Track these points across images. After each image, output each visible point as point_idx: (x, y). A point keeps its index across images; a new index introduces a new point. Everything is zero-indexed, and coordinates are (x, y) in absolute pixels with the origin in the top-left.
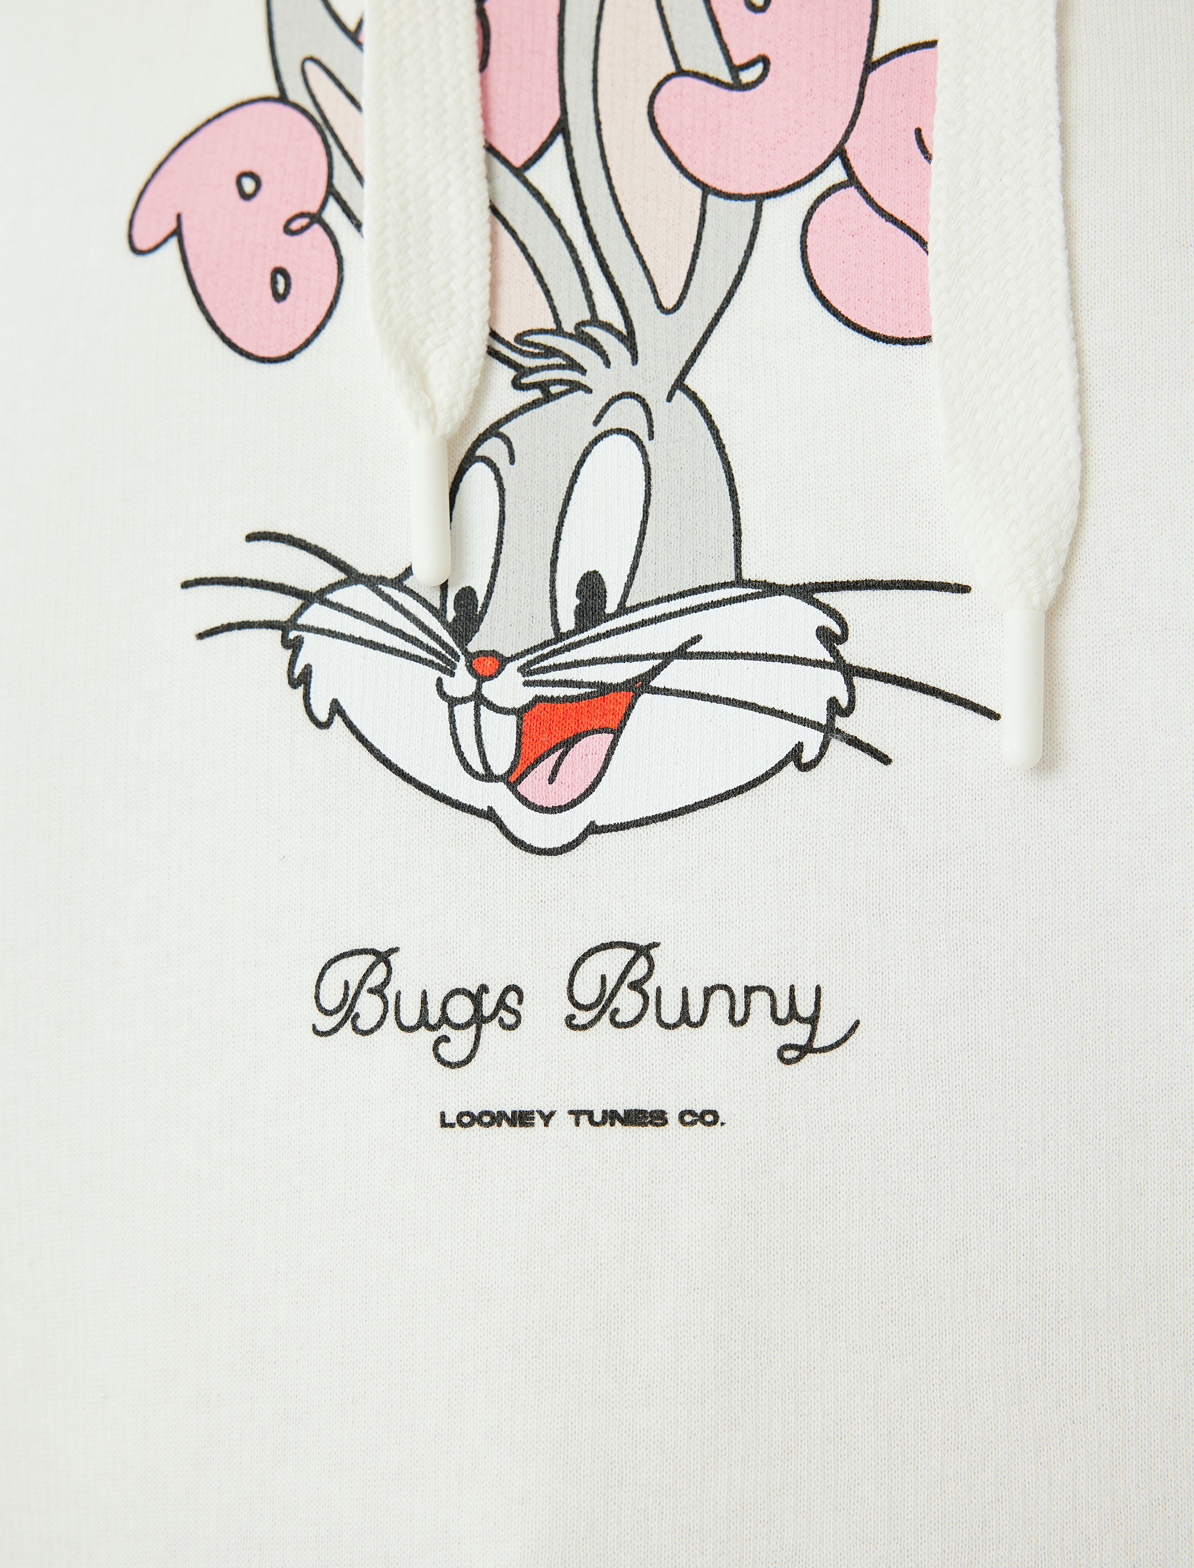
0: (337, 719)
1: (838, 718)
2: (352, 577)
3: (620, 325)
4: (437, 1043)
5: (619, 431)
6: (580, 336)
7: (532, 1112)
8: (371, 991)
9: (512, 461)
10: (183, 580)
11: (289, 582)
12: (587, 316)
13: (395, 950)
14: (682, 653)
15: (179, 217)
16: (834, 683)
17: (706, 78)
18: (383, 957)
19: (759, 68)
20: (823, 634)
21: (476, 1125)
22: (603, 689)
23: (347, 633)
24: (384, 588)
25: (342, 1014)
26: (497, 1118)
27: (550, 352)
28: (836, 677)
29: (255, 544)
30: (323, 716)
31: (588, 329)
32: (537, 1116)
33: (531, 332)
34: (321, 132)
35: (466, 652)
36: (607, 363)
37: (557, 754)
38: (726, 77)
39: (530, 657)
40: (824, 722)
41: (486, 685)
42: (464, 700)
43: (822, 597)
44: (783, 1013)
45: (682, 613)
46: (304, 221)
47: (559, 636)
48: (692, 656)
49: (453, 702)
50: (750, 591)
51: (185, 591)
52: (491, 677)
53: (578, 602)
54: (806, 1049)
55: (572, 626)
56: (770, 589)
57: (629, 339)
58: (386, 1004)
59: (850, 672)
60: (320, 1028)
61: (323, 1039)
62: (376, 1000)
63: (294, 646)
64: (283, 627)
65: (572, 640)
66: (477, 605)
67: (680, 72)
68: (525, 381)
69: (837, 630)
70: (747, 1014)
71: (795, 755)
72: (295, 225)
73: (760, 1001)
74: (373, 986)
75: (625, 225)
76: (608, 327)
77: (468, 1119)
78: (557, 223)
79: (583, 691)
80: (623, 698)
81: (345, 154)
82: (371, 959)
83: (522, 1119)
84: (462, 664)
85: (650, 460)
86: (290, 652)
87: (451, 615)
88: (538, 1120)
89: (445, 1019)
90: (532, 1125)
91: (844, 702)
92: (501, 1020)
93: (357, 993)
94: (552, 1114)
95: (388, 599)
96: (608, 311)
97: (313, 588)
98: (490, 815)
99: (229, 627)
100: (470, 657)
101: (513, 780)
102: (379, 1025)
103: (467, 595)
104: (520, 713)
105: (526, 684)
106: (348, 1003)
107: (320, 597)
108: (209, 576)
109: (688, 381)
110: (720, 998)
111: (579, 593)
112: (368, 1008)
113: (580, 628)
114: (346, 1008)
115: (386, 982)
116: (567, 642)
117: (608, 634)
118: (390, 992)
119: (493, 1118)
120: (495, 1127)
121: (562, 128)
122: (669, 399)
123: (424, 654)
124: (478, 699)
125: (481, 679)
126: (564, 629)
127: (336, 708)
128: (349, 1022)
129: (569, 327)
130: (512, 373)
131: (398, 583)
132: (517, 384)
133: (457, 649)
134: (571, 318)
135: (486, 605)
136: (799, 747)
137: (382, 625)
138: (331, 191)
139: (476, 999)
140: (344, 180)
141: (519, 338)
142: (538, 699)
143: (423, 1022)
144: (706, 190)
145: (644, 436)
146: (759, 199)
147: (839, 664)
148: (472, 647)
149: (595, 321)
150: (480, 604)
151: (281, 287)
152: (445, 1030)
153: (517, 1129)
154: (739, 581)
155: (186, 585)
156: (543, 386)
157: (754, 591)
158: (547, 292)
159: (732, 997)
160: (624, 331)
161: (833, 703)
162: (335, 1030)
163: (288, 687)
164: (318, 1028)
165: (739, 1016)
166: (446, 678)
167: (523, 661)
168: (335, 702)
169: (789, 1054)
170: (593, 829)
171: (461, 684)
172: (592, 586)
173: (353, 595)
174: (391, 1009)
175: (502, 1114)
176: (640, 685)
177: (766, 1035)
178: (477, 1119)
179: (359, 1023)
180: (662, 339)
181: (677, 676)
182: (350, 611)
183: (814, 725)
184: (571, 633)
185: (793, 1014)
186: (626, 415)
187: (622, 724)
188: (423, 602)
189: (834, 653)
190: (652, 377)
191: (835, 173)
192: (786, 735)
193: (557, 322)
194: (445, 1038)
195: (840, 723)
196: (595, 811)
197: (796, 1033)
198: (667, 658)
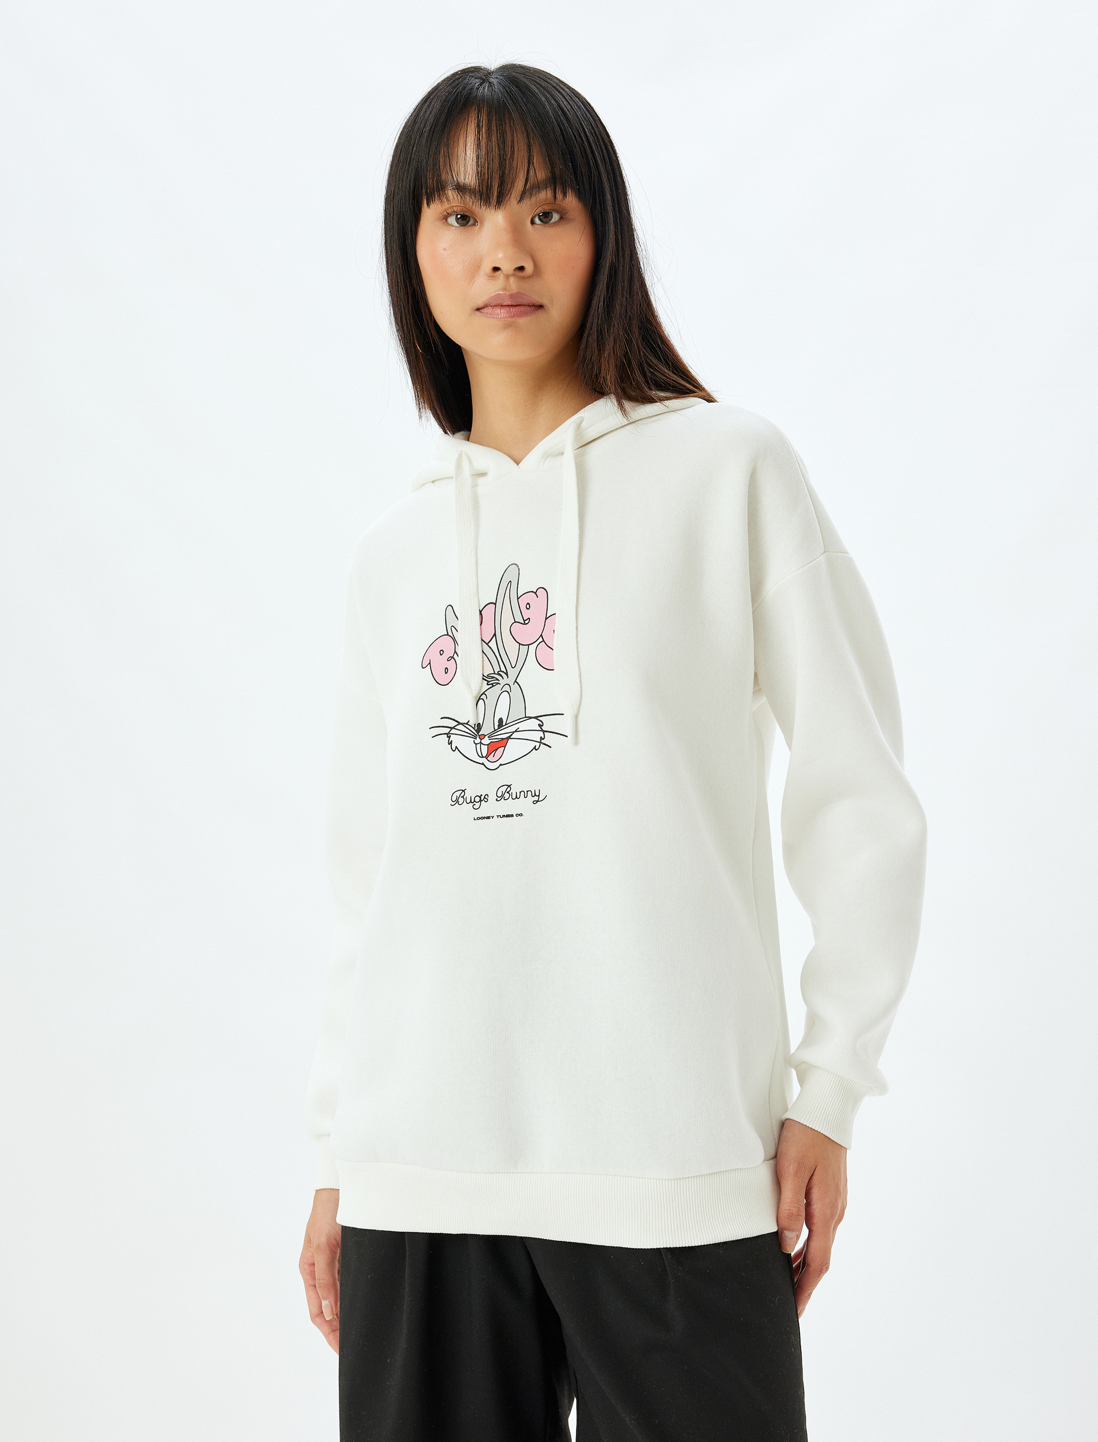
0: (457, 750)
2: (459, 723)
3: (505, 671)
4: (473, 805)
5: (505, 691)
6: (498, 674)
7: (490, 816)
8: (461, 797)
9: (487, 698)
10: (429, 727)
11: (448, 726)
12: (499, 670)
13: (465, 789)
14: (516, 731)
15: (430, 660)
16: (541, 734)
17: (519, 622)
18: (464, 791)
19: (528, 620)
20: (540, 725)
21: (480, 820)
22: (503, 739)
23: (458, 734)
25: (456, 802)
27: (493, 677)
28: (542, 732)
29: (440, 719)
30: (454, 749)
31: (499, 672)
33: (490, 674)
34: (454, 640)
36: (503, 679)
37: (494, 752)
38: (523, 623)
39: (490, 735)
40: (540, 741)
42: (478, 744)
43: (540, 718)
44: (533, 795)
45: (518, 723)
46: (450, 658)
47: (495, 730)
48: (518, 731)
49: (476, 744)
51: (430, 729)
52: (483, 739)
53: (498, 724)
54: (538, 801)
55: (497, 728)
56: (531, 718)
57: (507, 674)
59: (544, 732)
60: (453, 805)
63: (449, 737)
64: (447, 734)
66: (481, 726)
67: (515, 622)
69: (542, 724)
71: (535, 748)
73: (529, 793)
75: (506, 652)
76: (503, 672)
78: (494, 653)
79: (499, 740)
80: (506, 740)
81: (458, 644)
82: (461, 791)
84: (478, 737)
85: (511, 696)
86: (448, 739)
87: (476, 728)
88: (491, 818)
89: (475, 801)
91: (543, 737)
92: (485, 801)
93: (459, 798)
94: (494, 816)
95: (465, 727)
96: (503, 669)
97: (452, 726)
98: (483, 764)
99: (438, 735)
100: (480, 736)
101: (486, 757)
102: (463, 803)
103: (479, 724)
104: (488, 745)
105: (489, 739)
106: (457, 800)
107: (454, 728)
108: (434, 726)
109: (517, 681)
110: (522, 793)
111: (498, 722)
112: (461, 800)
115: (464, 795)
117: (503, 729)
118: (465, 797)
120: (484, 819)
121: (495, 635)
122: (514, 684)
123: (471, 736)
124: (481, 743)
125: (481, 739)
127: (456, 748)
129: (496, 673)
130: (486, 682)
131: (467, 724)
132: (488, 684)
133: (477, 735)
134: (497, 670)
136: (536, 746)
137: (464, 732)
138: (455, 652)
139: (480, 797)
140: (457, 649)
141: (488, 675)
142: (491, 742)
143: (471, 802)
144: (520, 644)
145: (509, 691)
146: (529, 645)
147: (542, 730)
148: (480, 734)
149: (501, 671)
151: (446, 671)
152: (475, 803)
153: (488, 819)
154: (526, 717)
156: (492, 684)
157: (528, 718)
158: (493, 667)
159: (524, 793)
161: (541, 737)
162: (455, 805)
163: (448, 745)
165: (526, 796)
166: (475, 740)
167: (488, 735)
168: (456, 746)
169: (535, 802)
170: (501, 765)
171: (478, 741)
172: (501, 720)
173: (460, 727)
174: (465, 800)
175: (485, 817)
176: (509, 738)
177: (530, 799)
178: (480, 818)
179: (459, 803)
180: (512, 673)
181: (515, 735)
182: (459, 730)
183: (538, 742)
184: (497, 730)
185: (535, 795)
186: (507, 688)
187: (506, 745)
188: (471, 726)
189: (541, 728)
190: (511, 681)
191: (541, 639)
192: (533, 744)
193: (494, 672)
194: (475, 805)
195: (542, 741)
196: (501, 761)
197: (536, 798)
198: (513, 732)
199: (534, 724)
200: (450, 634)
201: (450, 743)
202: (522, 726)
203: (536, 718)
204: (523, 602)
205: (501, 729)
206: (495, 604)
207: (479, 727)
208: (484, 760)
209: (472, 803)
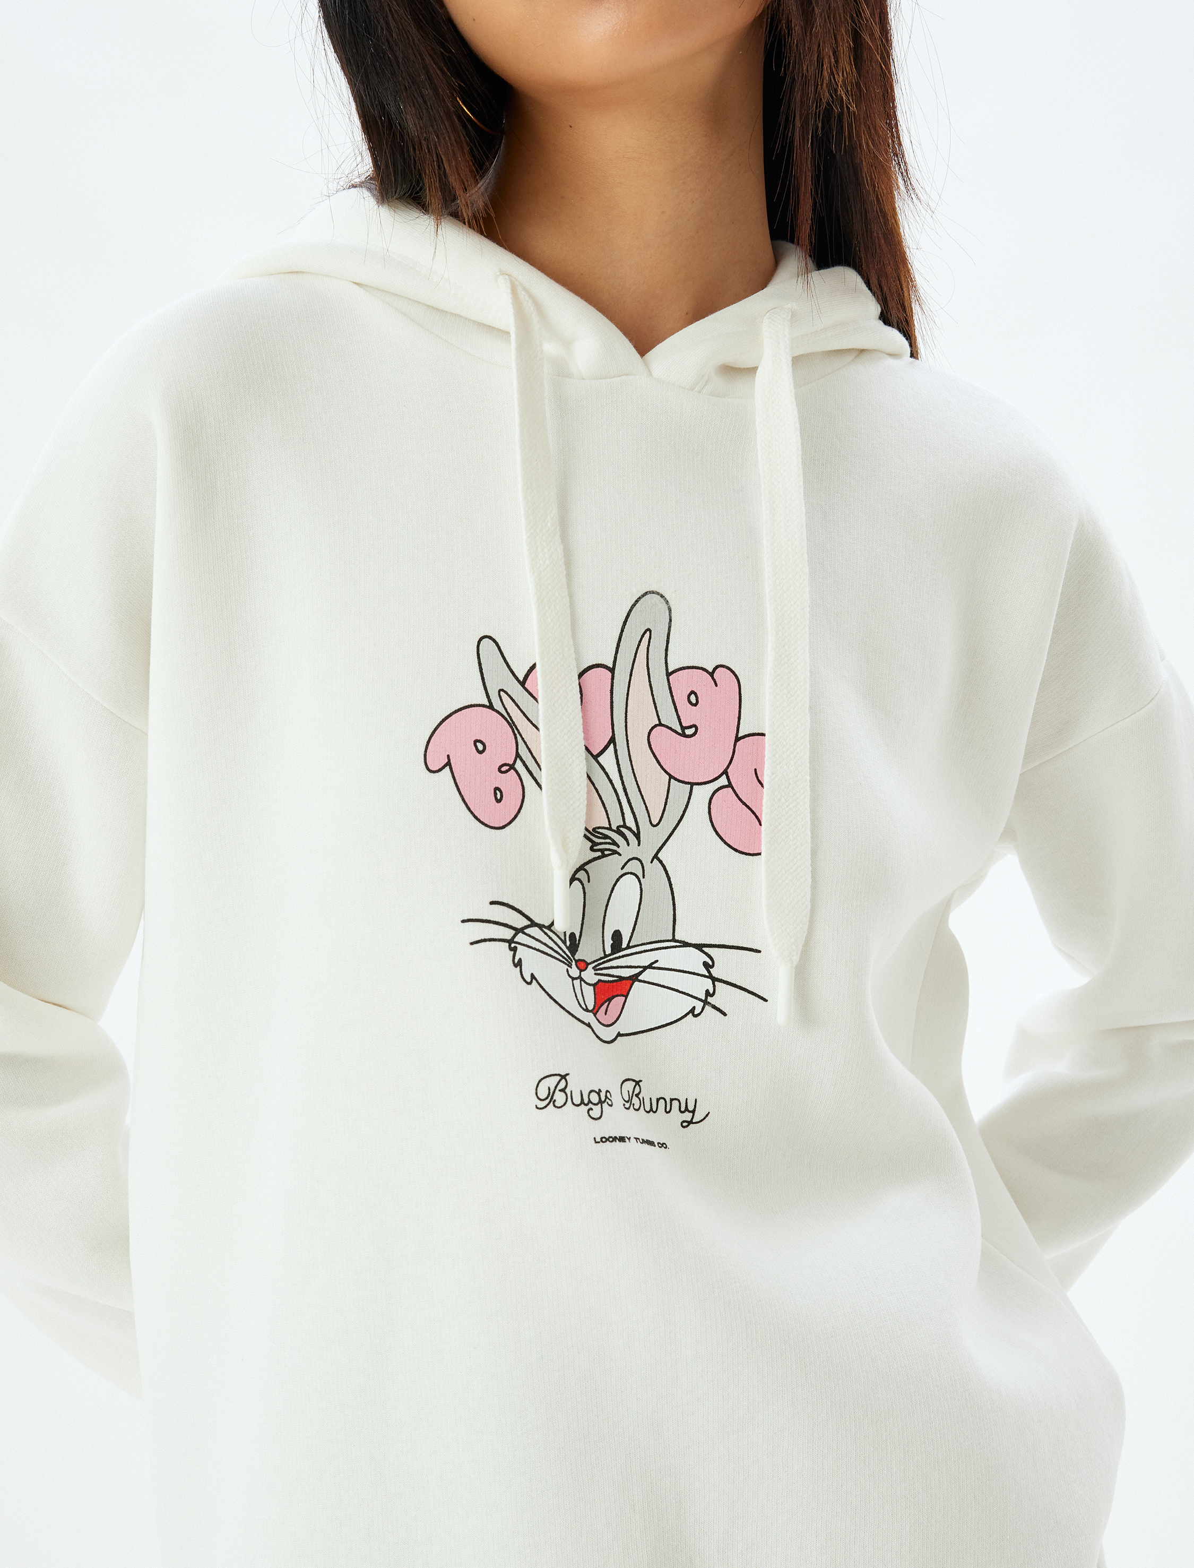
0: (534, 981)
1: (709, 997)
2: (533, 924)
3: (634, 829)
4: (589, 1111)
5: (631, 873)
6: (618, 831)
7: (624, 1137)
8: (560, 1090)
9: (589, 882)
10: (462, 919)
11: (510, 923)
12: (622, 823)
13: (568, 1074)
14: (650, 966)
15: (448, 756)
16: (708, 984)
17: (670, 729)
18: (564, 1077)
19: (693, 730)
20: (705, 964)
21: (608, 1142)
22: (621, 978)
23: (534, 947)
24: (544, 930)
25: (548, 1101)
26: (615, 1139)
27: (606, 837)
28: (710, 981)
29: (493, 906)
30: (529, 980)
31: (621, 829)
32: (626, 1138)
33: (599, 828)
34: (511, 727)
35: (574, 959)
36: (628, 844)
37: (607, 1004)
38: (680, 731)
39: (596, 963)
40: (704, 999)
41: (582, 973)
42: (576, 979)
43: (706, 949)
44: (683, 1109)
45: (652, 950)
46: (507, 768)
47: (606, 956)
48: (655, 968)
49: (573, 979)
50: (678, 944)
51: (463, 924)
52: (584, 970)
53: (612, 942)
54: (690, 1122)
55: (610, 952)
56: (686, 944)
57: (637, 836)
58: (566, 1095)
59: (714, 980)
60: (539, 1106)
61: (541, 1110)
62: (563, 1094)
63: (514, 950)
64: (510, 942)
65: (610, 958)
66: (576, 939)
67: (660, 724)
68: (595, 848)
69: (710, 963)
70: (671, 1109)
71: (692, 1011)
72: (504, 769)
73: (675, 1103)
74: (561, 1088)
75: (638, 787)
76: (630, 829)
77: (604, 1140)
78: (611, 781)
79: (614, 979)
80: (630, 982)
81: (523, 739)
82: (559, 1078)
83: (622, 1139)
84: (574, 963)
85: (643, 887)
86: (513, 952)
87: (568, 943)
88: (627, 1140)
89: (590, 1102)
90: (625, 1142)
91: (711, 992)
92: (607, 1103)
93: (554, 1092)
94: (630, 1138)
95: (546, 934)
96: (630, 822)
97: (519, 927)
98: (589, 1025)
99: (485, 940)
100: (577, 961)
101: (595, 1012)
102: (565, 1104)
103: (572, 935)
104: (594, 985)
105: (595, 974)
106: (550, 1096)
107: (521, 930)
108: (474, 918)
109: (659, 856)
110: (662, 1102)
111: (613, 938)
112: (560, 1098)
113: (613, 953)
114: (550, 1098)
115: (566, 1087)
116: (608, 958)
117: (623, 956)
118: (568, 1091)
119: (613, 1139)
120: (614, 1142)
121: (612, 740)
122: (652, 862)
123: (561, 958)
124: (580, 978)
125: (581, 971)
126: (607, 953)
127: (533, 976)
128: (552, 1102)
129: (614, 828)
130: (590, 844)
131: (550, 927)
132: (592, 849)
133: (572, 958)
134: (616, 822)
135: (579, 940)
136: (694, 1008)
137: (545, 944)
138: (518, 755)
139: (599, 1093)
140: (523, 751)
141: (594, 829)
142: (600, 981)
143: (582, 1102)
144: (671, 777)
145: (641, 876)
146: (692, 784)
147: (710, 977)
148: (577, 957)
149: (625, 826)
150: (577, 940)
151: (499, 797)
152: (590, 1106)
153: (622, 1143)
154: (674, 940)
155: (463, 921)
156: (602, 851)
157: (680, 944)
158: (606, 811)
159: (666, 1102)
160: (636, 832)
161: (707, 991)
162: (546, 1107)
163: (514, 967)
164: (538, 1106)
165: (668, 1110)
166: (569, 969)
167: (594, 965)
168: (532, 975)
169: (685, 1124)
170: (619, 1035)
171: (575, 972)
172: (617, 936)
173: (534, 931)
174: (569, 1098)
175: (616, 1137)
176: (635, 978)
177: (677, 1117)
178: (607, 1140)
179: (557, 1104)
180: (651, 838)
181: (648, 975)
182: (533, 938)
183: (700, 1000)
184: (610, 955)
185: (687, 1109)
186: (634, 866)
187: (628, 993)
188: (558, 936)
189: (709, 972)
190: (646, 853)
191: (723, 781)
192: (690, 1003)
193: (610, 824)
194: (592, 1109)
195: (709, 999)
196: (620, 1027)
197: (688, 1116)
198: (645, 968)
199: (695, 959)
200: (497, 705)
201: (518, 964)
202: (667, 958)
203: (699, 947)
204: (682, 683)
205: (614, 956)
206: (612, 670)
207: (574, 943)
208: (588, 1018)
209: (586, 1105)
